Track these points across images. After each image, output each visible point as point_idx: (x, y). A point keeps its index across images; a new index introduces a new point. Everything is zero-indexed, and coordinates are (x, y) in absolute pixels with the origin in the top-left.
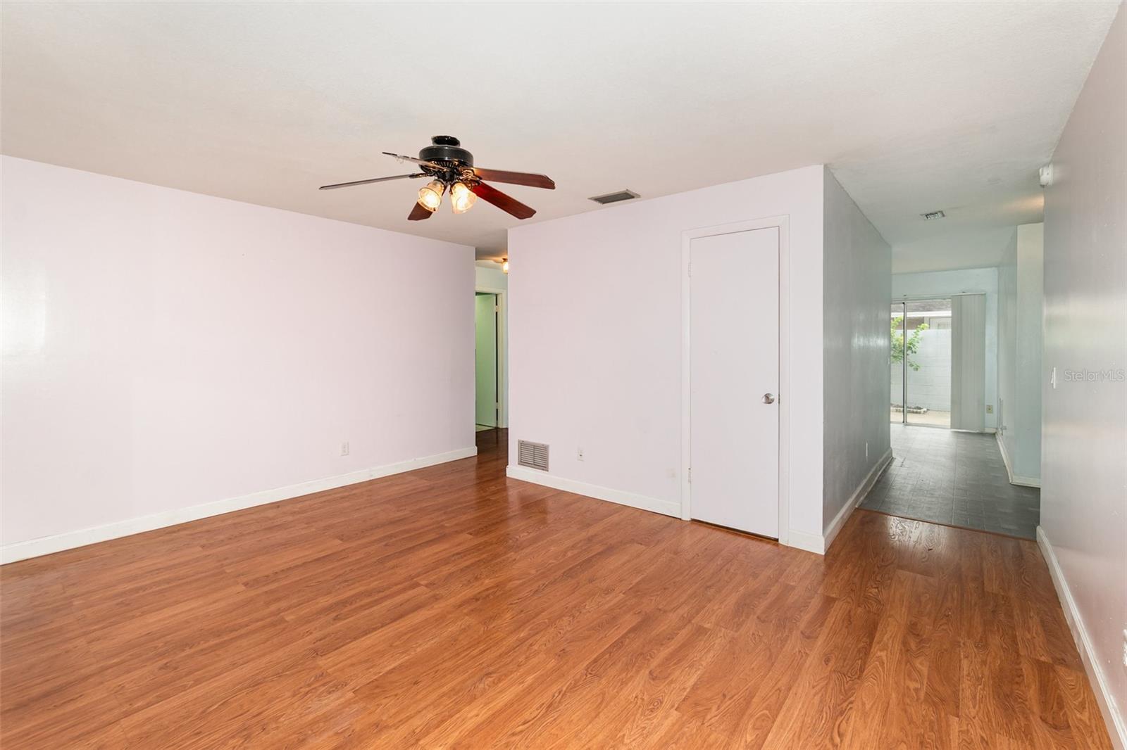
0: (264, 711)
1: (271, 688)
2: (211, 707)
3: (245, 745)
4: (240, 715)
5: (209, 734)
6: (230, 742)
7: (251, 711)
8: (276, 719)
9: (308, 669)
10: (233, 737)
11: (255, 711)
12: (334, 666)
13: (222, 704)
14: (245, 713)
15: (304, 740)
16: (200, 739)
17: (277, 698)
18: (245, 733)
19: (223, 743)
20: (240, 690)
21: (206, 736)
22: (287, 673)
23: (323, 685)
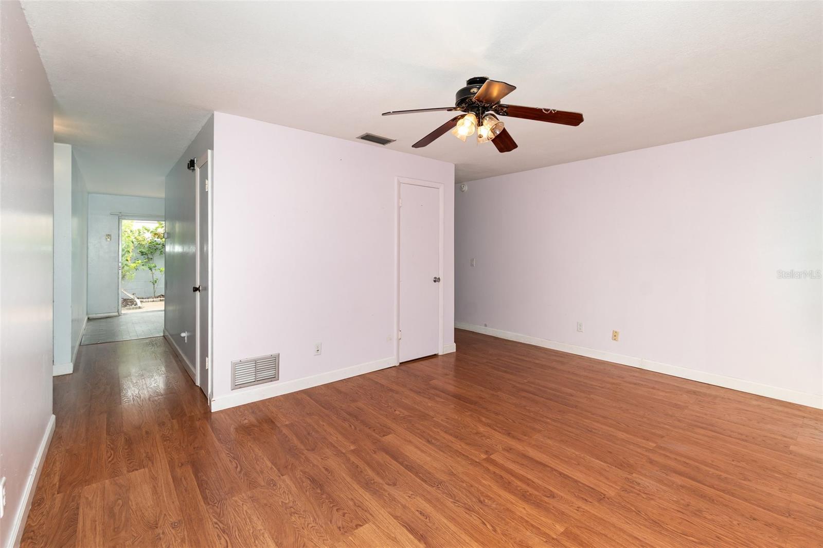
0: (676, 510)
1: (653, 513)
2: (693, 541)
3: (705, 510)
4: (689, 522)
5: (714, 531)
6: (709, 517)
7: (681, 517)
8: (677, 502)
9: (623, 499)
10: (705, 518)
11: (679, 515)
12: (612, 487)
13: (687, 536)
14: (683, 519)
15: (681, 486)
16: (722, 535)
17: (660, 507)
18: (698, 513)
19: (714, 521)
20: (667, 530)
21: (717, 533)
22: (633, 509)
23: (634, 488)
